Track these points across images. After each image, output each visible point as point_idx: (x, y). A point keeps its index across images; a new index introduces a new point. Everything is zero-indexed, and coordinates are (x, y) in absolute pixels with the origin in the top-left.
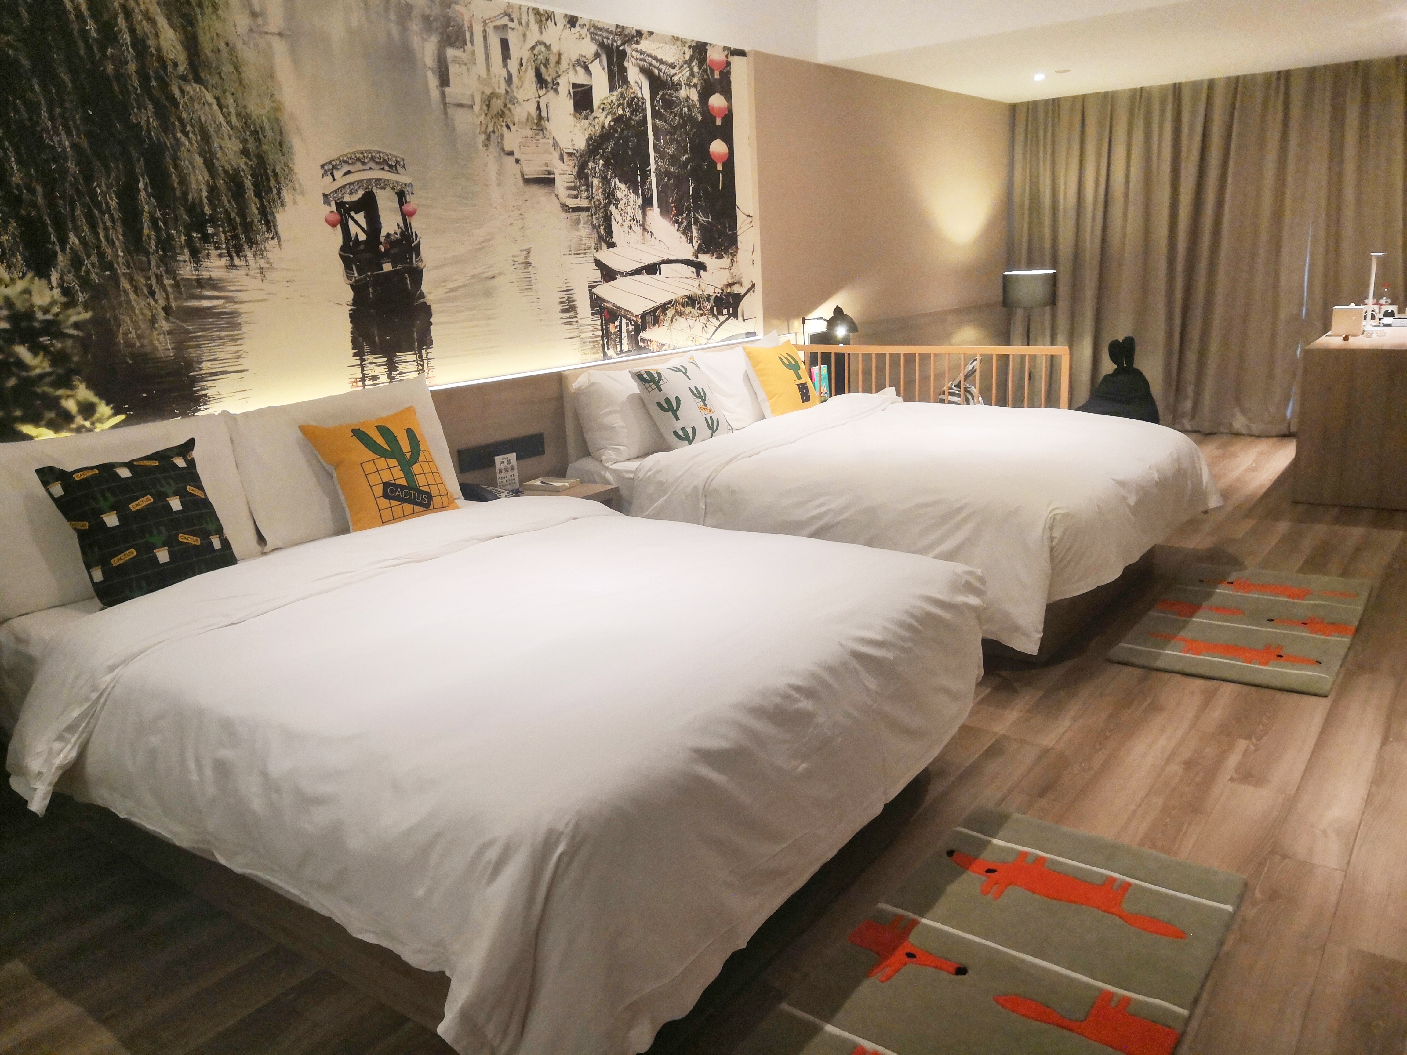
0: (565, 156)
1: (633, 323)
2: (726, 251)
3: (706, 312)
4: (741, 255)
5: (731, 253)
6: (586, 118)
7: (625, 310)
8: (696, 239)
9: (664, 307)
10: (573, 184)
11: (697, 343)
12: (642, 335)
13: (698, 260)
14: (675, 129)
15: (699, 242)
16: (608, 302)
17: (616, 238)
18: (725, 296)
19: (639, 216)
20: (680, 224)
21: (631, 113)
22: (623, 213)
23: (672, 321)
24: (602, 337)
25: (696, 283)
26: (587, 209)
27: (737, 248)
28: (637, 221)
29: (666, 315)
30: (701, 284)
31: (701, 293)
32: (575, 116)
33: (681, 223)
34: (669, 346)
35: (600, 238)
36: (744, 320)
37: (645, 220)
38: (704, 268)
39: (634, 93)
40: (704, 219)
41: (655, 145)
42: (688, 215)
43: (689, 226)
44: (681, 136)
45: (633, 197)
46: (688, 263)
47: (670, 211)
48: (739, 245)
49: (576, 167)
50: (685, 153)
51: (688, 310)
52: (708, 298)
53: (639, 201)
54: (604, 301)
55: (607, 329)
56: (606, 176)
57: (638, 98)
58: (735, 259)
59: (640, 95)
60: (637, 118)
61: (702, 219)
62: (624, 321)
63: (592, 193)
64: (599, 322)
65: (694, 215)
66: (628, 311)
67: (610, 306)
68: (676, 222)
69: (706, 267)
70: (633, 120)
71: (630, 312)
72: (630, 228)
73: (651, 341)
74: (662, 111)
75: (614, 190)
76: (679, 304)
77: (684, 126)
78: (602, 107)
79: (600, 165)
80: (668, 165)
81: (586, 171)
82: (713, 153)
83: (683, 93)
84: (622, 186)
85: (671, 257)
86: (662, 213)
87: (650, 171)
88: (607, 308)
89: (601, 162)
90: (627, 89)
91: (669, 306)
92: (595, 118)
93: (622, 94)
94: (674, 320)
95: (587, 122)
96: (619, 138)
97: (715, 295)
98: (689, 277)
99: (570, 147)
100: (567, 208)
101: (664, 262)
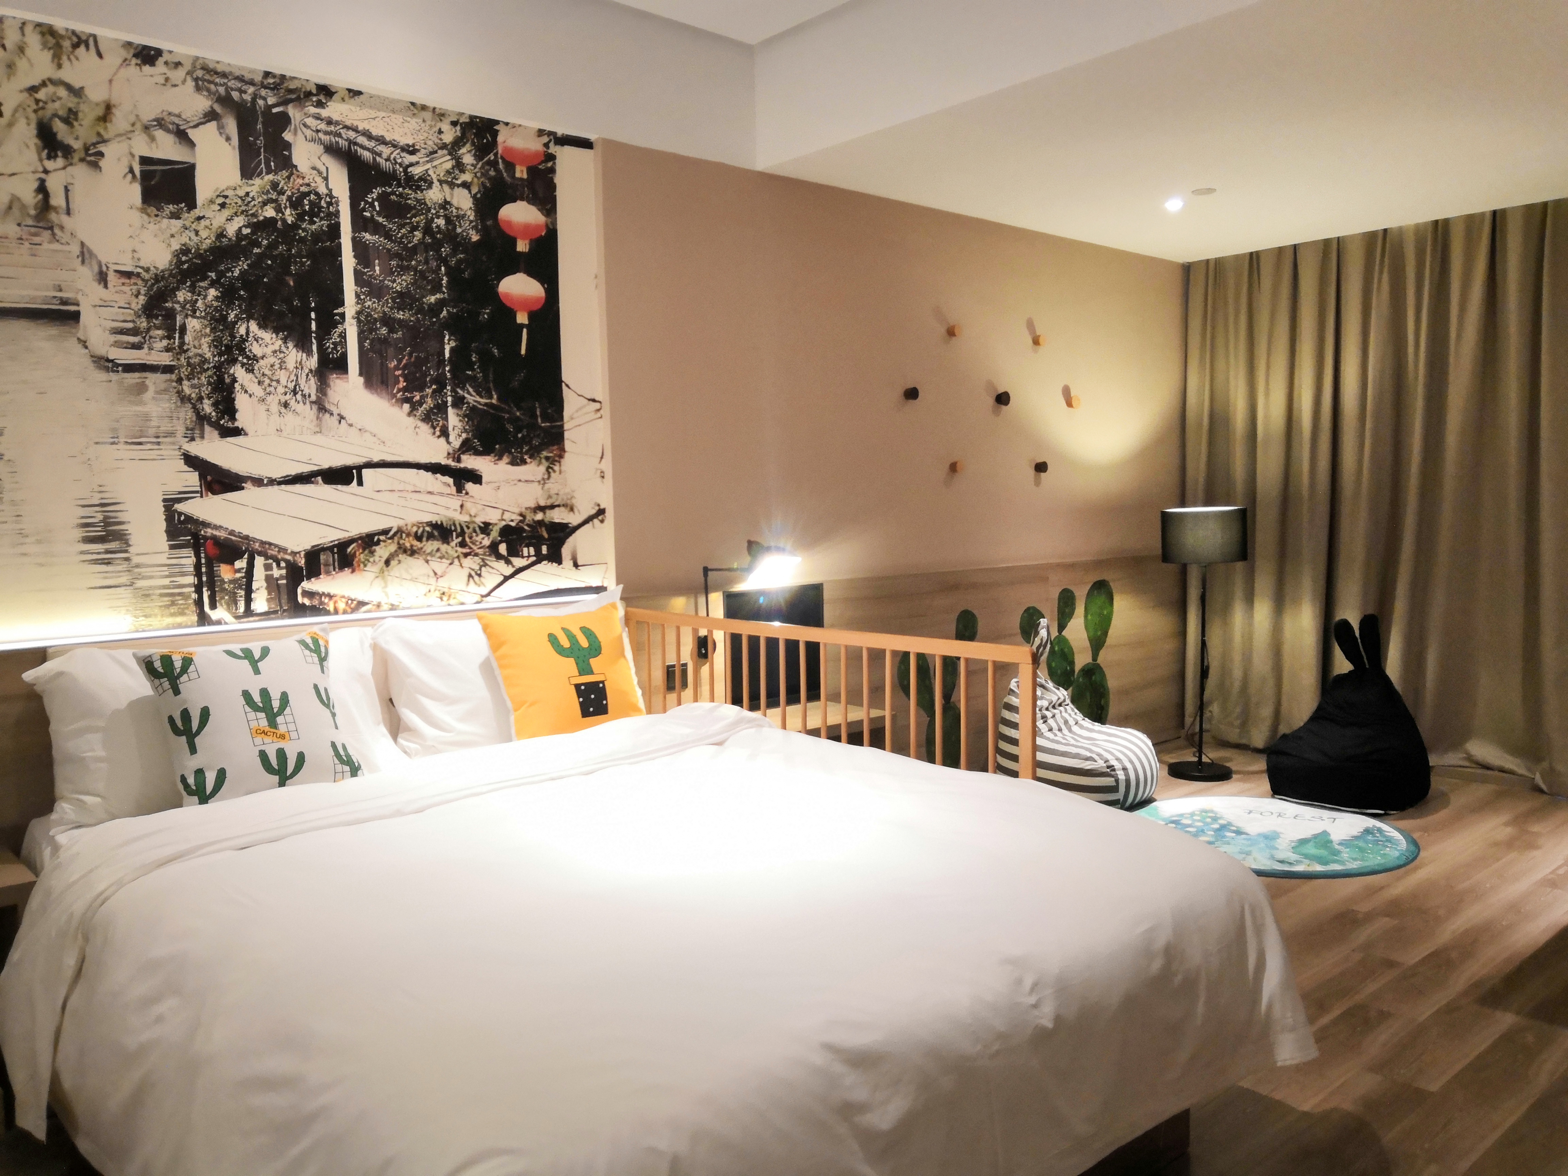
0: (112, 277)
1: (283, 564)
2: (534, 453)
3: (480, 551)
4: (569, 460)
5: (547, 458)
6: (176, 216)
7: (263, 543)
8: (457, 431)
9: (369, 541)
10: (130, 325)
11: (452, 601)
12: (306, 585)
13: (462, 465)
14: (414, 251)
15: (464, 436)
16: (216, 527)
17: (242, 420)
18: (528, 525)
19: (310, 387)
20: (414, 406)
21: (300, 217)
22: (267, 382)
23: (387, 563)
24: (199, 589)
25: (455, 503)
26: (168, 369)
27: (563, 450)
28: (304, 396)
29: (372, 553)
30: (468, 505)
31: (467, 518)
32: (143, 210)
33: (421, 403)
34: (379, 606)
35: (202, 419)
36: (576, 565)
37: (325, 394)
38: (475, 477)
39: (308, 185)
40: (478, 399)
41: (357, 274)
42: (439, 391)
43: (441, 409)
44: (427, 262)
45: (293, 355)
46: (435, 468)
47: (391, 381)
48: (568, 445)
49: (141, 297)
50: (437, 288)
51: (430, 546)
52: (486, 528)
53: (313, 362)
54: (205, 525)
55: (211, 574)
56: (224, 318)
57: (317, 194)
58: (556, 468)
59: (322, 190)
60: (314, 227)
61: (472, 398)
62: (259, 561)
63: (182, 343)
64: (192, 560)
65: (453, 390)
66: (270, 544)
67: (222, 534)
68: (407, 400)
69: (481, 477)
70: (304, 230)
71: (276, 546)
72: (286, 405)
73: (330, 596)
74: (380, 220)
75: (244, 340)
76: (408, 535)
77: (437, 245)
78: (221, 200)
79: (210, 298)
80: (391, 308)
81: (169, 305)
82: (507, 295)
83: (434, 195)
84: (267, 336)
85: (389, 458)
86: (369, 384)
87: (343, 316)
88: (215, 539)
89: (212, 293)
90: (289, 177)
91: (382, 538)
92: (199, 218)
93: (275, 185)
94: (393, 563)
95: (177, 224)
96: (261, 257)
97: (504, 523)
98: (436, 491)
99: (130, 262)
100: (110, 365)
101: (370, 465)
